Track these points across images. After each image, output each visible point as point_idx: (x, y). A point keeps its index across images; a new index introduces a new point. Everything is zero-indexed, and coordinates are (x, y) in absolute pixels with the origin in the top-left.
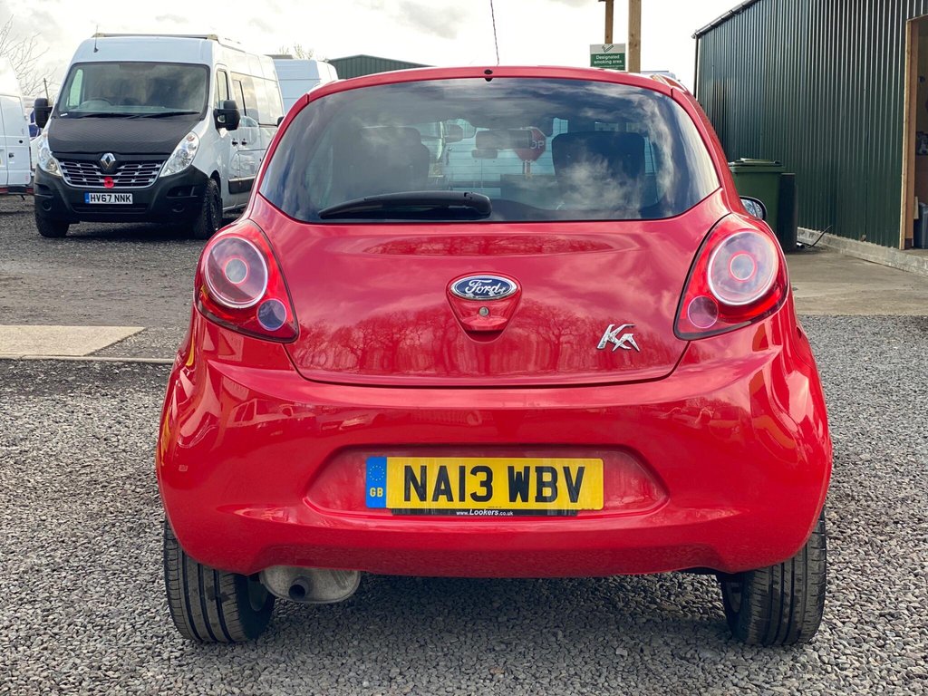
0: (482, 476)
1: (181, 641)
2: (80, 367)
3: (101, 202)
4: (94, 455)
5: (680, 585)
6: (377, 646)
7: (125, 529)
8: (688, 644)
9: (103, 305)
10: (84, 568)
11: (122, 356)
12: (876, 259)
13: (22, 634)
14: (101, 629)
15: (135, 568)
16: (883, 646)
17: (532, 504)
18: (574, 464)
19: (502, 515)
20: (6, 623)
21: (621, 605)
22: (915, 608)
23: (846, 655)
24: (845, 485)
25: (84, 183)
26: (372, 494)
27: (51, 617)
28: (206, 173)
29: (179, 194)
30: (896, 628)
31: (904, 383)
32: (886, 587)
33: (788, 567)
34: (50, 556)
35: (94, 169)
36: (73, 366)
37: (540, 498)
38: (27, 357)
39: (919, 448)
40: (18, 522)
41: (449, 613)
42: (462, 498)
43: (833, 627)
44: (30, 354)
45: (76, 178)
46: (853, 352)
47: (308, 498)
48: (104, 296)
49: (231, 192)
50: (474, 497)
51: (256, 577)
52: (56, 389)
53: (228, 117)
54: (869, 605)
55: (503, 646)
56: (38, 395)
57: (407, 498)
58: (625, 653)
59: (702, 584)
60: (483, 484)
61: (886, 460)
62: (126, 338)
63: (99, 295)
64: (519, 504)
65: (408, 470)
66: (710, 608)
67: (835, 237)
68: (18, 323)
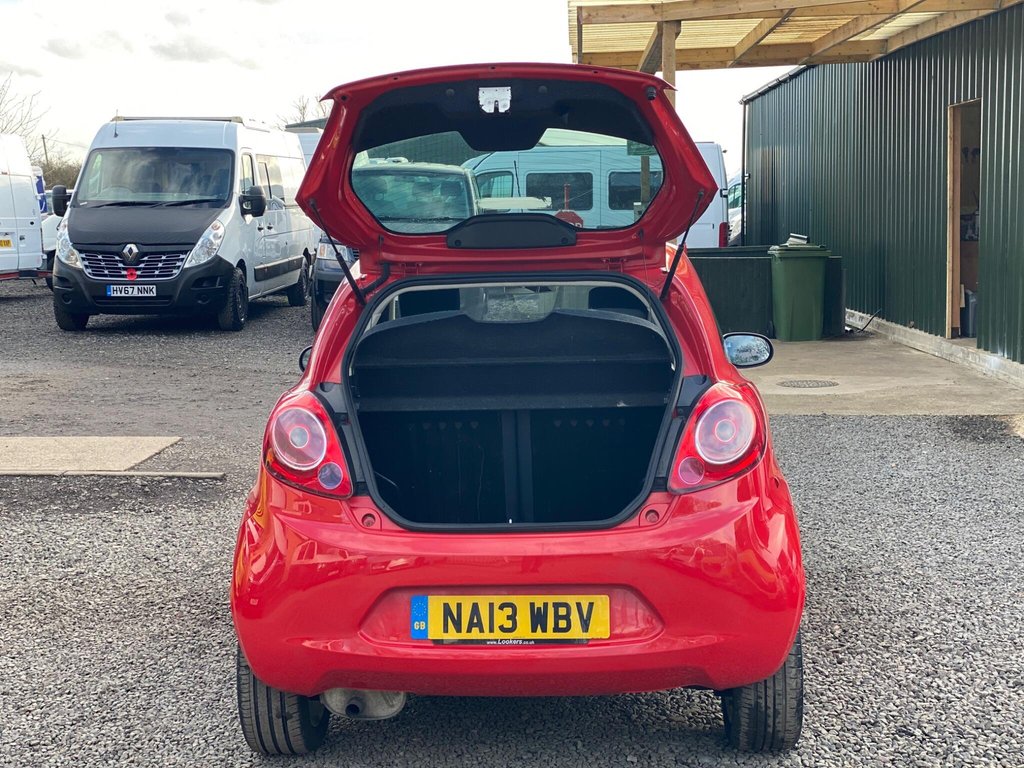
0: (508, 611)
1: (249, 753)
2: (122, 482)
3: (123, 294)
4: (147, 576)
5: (689, 697)
6: (420, 756)
7: (186, 650)
8: (690, 751)
9: (134, 410)
10: (154, 688)
11: (163, 470)
12: (923, 347)
13: (110, 749)
14: (178, 744)
15: (201, 687)
16: (859, 751)
17: (550, 635)
18: (585, 600)
19: (525, 644)
20: (94, 740)
21: (635, 716)
22: (893, 716)
23: (824, 758)
24: (853, 599)
25: (106, 276)
26: (416, 628)
27: (132, 734)
28: (231, 262)
29: (204, 285)
30: (873, 734)
31: (926, 492)
32: (872, 698)
33: (770, 684)
34: (122, 677)
35: (117, 261)
36: (115, 482)
37: (557, 629)
38: (69, 473)
39: (928, 560)
40: (87, 644)
41: (483, 726)
42: (491, 630)
43: (818, 734)
44: (72, 469)
45: (97, 271)
46: (882, 457)
47: (362, 631)
48: (134, 401)
49: (257, 280)
50: (502, 628)
51: (317, 698)
52: (101, 505)
53: (255, 204)
54: (853, 714)
55: (530, 755)
56: (84, 512)
57: (446, 630)
58: (635, 760)
59: (708, 696)
60: (509, 618)
61: (895, 573)
62: (163, 450)
63: (130, 400)
64: (539, 635)
65: (446, 607)
66: (713, 719)
67: (884, 322)
68: (54, 434)
